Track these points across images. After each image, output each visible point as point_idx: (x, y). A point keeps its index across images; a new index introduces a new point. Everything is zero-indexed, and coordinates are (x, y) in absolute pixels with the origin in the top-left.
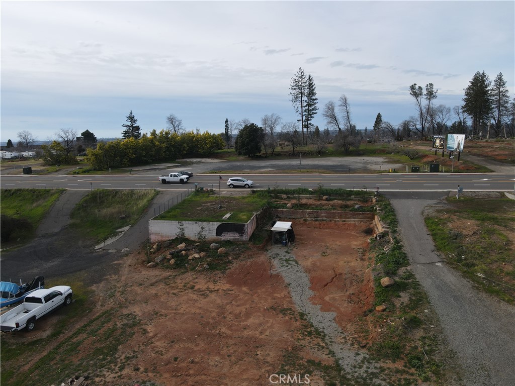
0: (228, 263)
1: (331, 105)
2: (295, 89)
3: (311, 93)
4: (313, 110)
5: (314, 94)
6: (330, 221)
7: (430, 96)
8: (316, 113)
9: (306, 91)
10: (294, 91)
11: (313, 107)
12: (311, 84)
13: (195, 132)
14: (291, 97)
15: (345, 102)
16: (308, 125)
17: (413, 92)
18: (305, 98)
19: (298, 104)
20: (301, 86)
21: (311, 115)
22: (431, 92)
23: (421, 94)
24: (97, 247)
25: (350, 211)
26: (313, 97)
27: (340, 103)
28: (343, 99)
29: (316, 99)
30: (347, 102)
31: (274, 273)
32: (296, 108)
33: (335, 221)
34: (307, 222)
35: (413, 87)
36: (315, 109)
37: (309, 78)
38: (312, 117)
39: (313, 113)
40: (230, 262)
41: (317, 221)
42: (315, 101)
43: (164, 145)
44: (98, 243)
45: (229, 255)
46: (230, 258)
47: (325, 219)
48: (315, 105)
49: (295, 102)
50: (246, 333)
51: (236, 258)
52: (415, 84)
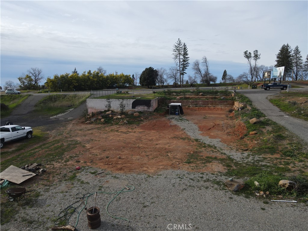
0: (140, 121)
1: (197, 62)
2: (176, 51)
3: (185, 54)
4: (186, 64)
5: (187, 54)
6: (205, 107)
7: (256, 58)
8: (188, 66)
9: (182, 53)
10: (175, 53)
11: (187, 62)
12: (186, 48)
13: (115, 74)
14: (173, 56)
15: (205, 61)
16: (183, 73)
17: (246, 55)
18: (182, 57)
19: (178, 61)
20: (179, 49)
21: (185, 67)
22: (256, 56)
23: (250, 57)
24: (51, 118)
25: (218, 100)
26: (186, 56)
27: (202, 61)
28: (204, 59)
29: (188, 58)
30: (207, 60)
31: (173, 124)
32: (176, 63)
33: (209, 107)
34: (190, 108)
35: (246, 53)
36: (187, 63)
37: (184, 45)
38: (186, 68)
39: (186, 66)
40: (142, 121)
41: (196, 106)
42: (188, 59)
43: (95, 79)
44: (52, 116)
45: (141, 117)
46: (142, 119)
47: (201, 105)
48: (188, 61)
49: (175, 59)
50: (158, 146)
51: (146, 119)
52: (247, 51)
